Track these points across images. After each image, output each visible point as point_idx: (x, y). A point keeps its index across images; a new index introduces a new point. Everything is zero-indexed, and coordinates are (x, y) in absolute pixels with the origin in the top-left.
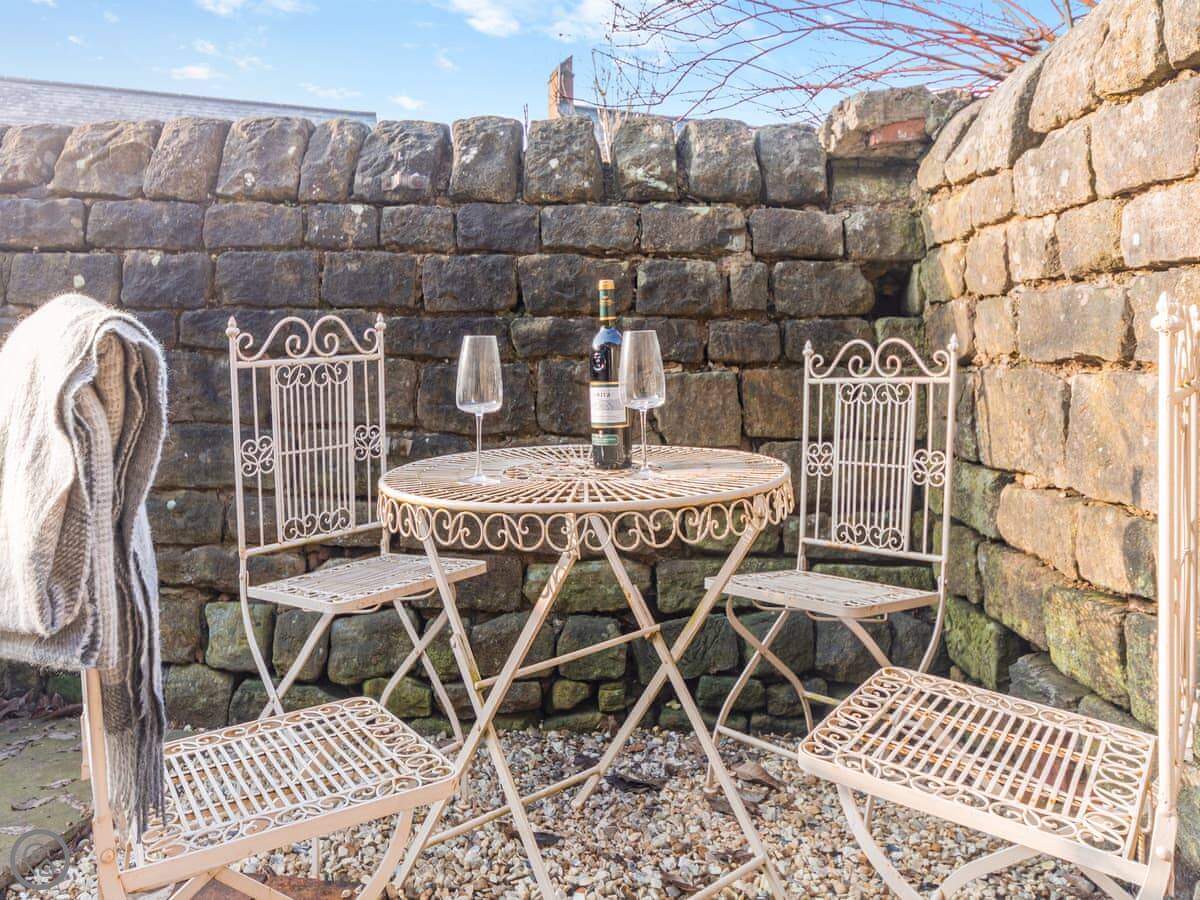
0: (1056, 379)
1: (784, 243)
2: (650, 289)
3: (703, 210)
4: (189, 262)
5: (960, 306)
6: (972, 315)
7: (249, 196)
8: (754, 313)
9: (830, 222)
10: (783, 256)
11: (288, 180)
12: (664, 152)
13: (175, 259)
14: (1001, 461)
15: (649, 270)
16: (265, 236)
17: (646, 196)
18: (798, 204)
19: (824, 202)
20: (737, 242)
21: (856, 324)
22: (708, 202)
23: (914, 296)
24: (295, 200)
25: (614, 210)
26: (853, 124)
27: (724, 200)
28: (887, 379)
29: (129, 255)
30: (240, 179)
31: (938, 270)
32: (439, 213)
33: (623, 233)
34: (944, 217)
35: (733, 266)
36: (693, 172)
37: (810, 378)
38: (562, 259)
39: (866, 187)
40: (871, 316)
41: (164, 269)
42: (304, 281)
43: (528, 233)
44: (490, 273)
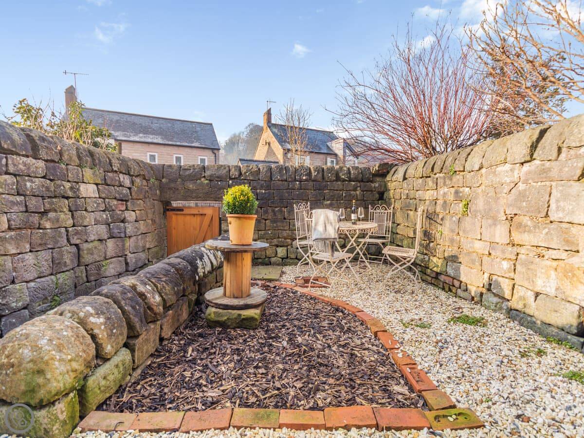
0: (407, 212)
1: (366, 189)
2: (345, 196)
3: (353, 183)
4: (269, 192)
5: (393, 200)
6: (395, 202)
7: (279, 180)
8: (361, 200)
9: (373, 185)
10: (366, 191)
11: (285, 178)
12: (346, 173)
13: (267, 191)
14: (398, 223)
15: (345, 193)
16: (282, 187)
17: (344, 180)
18: (368, 182)
19: (372, 182)
20: (359, 189)
21: (376, 202)
22: (354, 181)
23: (385, 197)
24: (286, 181)
25: (339, 183)
26: (377, 169)
27: (356, 181)
28: (382, 211)
29: (258, 191)
30: (277, 177)
31: (389, 194)
32: (311, 183)
33: (341, 187)
34: (391, 186)
35: (358, 193)
36: (352, 177)
37: (370, 210)
38: (331, 191)
39: (378, 179)
40: (378, 200)
41: (265, 193)
42: (289, 195)
43: (326, 187)
44: (320, 193)
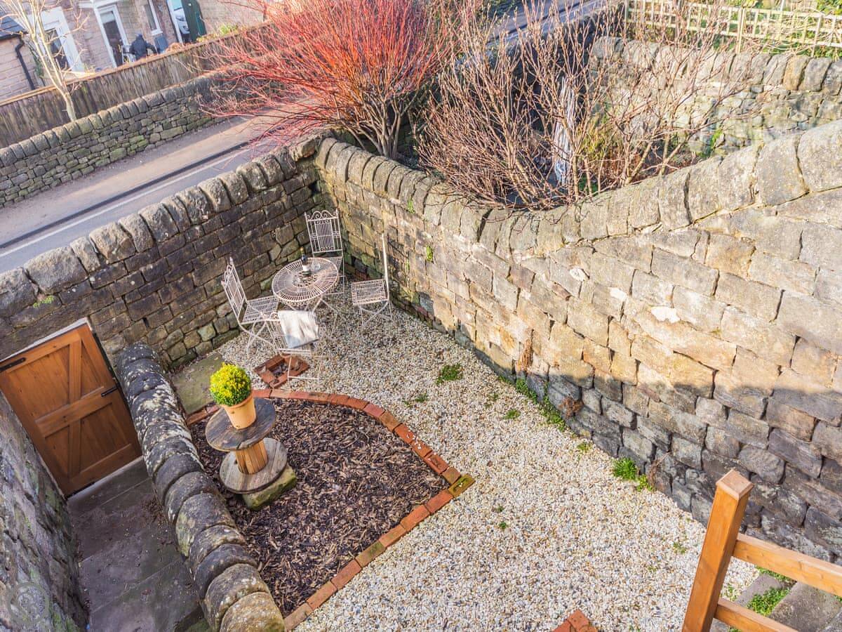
1: (292, 189)
2: (269, 214)
3: (274, 189)
5: (336, 203)
7: (168, 238)
8: (291, 208)
9: (300, 179)
10: (293, 192)
11: (175, 229)
12: (261, 179)
13: (156, 264)
14: (348, 230)
15: (268, 209)
17: (260, 191)
18: (292, 177)
19: (298, 174)
20: (283, 194)
22: (274, 186)
23: (319, 188)
24: (179, 233)
25: (255, 198)
26: (301, 154)
27: (277, 184)
28: (325, 219)
30: (164, 236)
31: (326, 187)
32: (217, 219)
33: (259, 203)
34: (327, 176)
35: (284, 200)
36: (269, 180)
37: (308, 221)
38: (248, 216)
39: (305, 166)
40: (311, 196)
42: (191, 252)
43: (239, 214)
44: (233, 228)
